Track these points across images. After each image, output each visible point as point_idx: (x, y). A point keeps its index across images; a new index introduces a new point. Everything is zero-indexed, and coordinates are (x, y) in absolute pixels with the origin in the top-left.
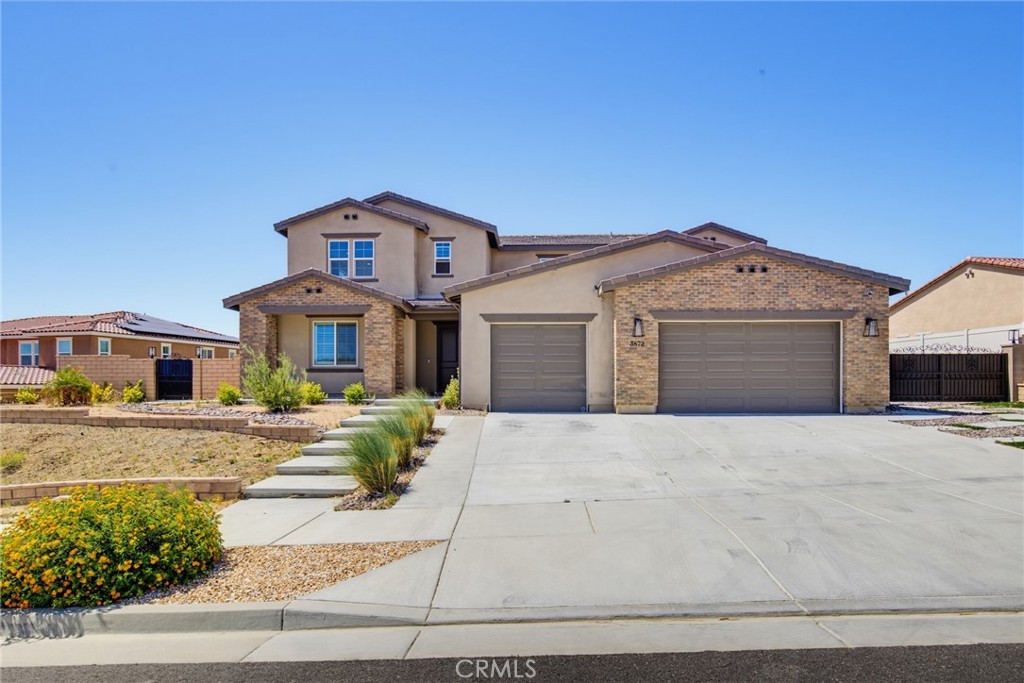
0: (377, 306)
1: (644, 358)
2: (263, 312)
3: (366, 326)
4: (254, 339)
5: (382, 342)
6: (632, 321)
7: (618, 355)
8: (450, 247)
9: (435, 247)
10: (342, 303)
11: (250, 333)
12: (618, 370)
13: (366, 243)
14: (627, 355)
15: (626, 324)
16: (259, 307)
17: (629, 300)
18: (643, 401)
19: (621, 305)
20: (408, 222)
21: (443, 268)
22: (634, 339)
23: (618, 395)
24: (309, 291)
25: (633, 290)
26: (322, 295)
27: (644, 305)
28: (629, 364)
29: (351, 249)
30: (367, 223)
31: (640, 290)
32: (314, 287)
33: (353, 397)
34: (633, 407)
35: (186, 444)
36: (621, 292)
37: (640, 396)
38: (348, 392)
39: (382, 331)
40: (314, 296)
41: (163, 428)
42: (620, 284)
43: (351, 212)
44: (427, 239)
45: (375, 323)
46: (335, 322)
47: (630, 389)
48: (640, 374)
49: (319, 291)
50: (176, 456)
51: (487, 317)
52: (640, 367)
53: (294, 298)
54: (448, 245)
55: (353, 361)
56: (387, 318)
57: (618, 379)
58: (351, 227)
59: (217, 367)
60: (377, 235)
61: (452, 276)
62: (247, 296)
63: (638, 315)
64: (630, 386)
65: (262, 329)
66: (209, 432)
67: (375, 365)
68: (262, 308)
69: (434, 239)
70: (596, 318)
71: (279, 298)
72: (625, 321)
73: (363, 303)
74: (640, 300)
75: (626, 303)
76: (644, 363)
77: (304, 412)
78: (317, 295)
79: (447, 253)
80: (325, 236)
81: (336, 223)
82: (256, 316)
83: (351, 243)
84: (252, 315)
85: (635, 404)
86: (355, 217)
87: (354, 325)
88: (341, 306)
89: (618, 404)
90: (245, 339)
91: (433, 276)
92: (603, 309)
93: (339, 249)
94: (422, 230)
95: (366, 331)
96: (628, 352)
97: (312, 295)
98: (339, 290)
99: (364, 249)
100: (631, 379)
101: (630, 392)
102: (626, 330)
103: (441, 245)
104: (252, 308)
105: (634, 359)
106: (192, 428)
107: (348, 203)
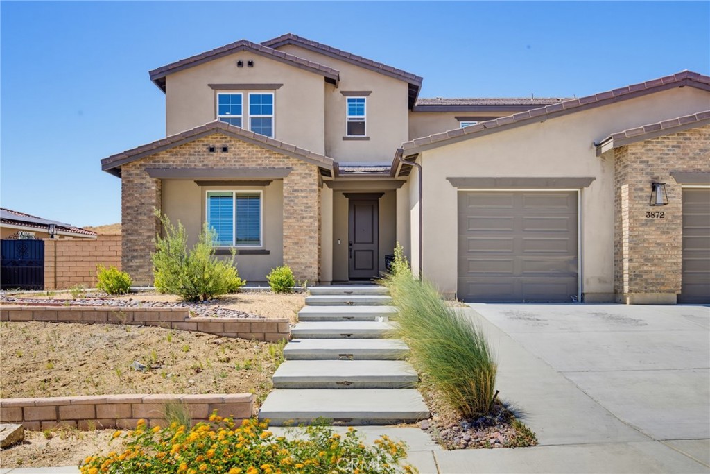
0: (300, 169)
1: (663, 233)
2: (151, 177)
3: (285, 194)
4: (140, 210)
5: (305, 214)
6: (649, 186)
7: (631, 229)
8: (365, 104)
9: (347, 103)
10: (254, 165)
11: (135, 203)
12: (631, 248)
13: (264, 96)
14: (642, 229)
15: (642, 190)
16: (147, 170)
17: (645, 158)
18: (662, 288)
19: (635, 165)
20: (316, 70)
21: (356, 129)
22: (651, 209)
23: (630, 280)
24: (212, 150)
25: (650, 146)
26: (228, 155)
27: (664, 166)
28: (645, 240)
29: (246, 105)
30: (265, 71)
31: (659, 146)
32: (218, 145)
33: (281, 283)
34: (648, 295)
35: (112, 343)
36: (635, 149)
37: (659, 282)
38: (272, 278)
39: (305, 201)
40: (218, 155)
41: (66, 322)
42: (635, 138)
43: (245, 57)
44: (337, 93)
45: (296, 191)
46: (234, 192)
47: (646, 272)
48: (659, 253)
49: (225, 150)
50: (108, 362)
51: (454, 181)
52: (658, 244)
53: (192, 158)
54: (363, 100)
55: (257, 240)
56: (311, 184)
57: (630, 260)
58: (245, 75)
59: (76, 248)
60: (279, 86)
61: (368, 139)
62: (132, 156)
63: (657, 178)
64: (646, 268)
65: (151, 197)
66: (136, 327)
67: (295, 244)
68: (150, 171)
69: (344, 93)
70: (594, 182)
71: (173, 159)
72: (640, 186)
73: (282, 165)
74: (658, 158)
75: (642, 162)
76: (663, 239)
77: (233, 303)
78: (223, 155)
79: (361, 111)
80: (215, 87)
81: (226, 71)
82: (143, 181)
83: (246, 96)
84: (137, 181)
85: (652, 291)
86: (250, 64)
87: (257, 197)
88: (252, 169)
89: (630, 291)
90: (129, 211)
91: (344, 139)
92: (603, 171)
93: (230, 105)
94: (331, 81)
95: (285, 201)
96: (643, 225)
97: (215, 154)
98: (250, 149)
99: (262, 105)
100: (647, 260)
101: (645, 276)
102: (641, 197)
103: (354, 100)
104: (138, 172)
105: (652, 234)
106: (108, 322)
107: (243, 46)
